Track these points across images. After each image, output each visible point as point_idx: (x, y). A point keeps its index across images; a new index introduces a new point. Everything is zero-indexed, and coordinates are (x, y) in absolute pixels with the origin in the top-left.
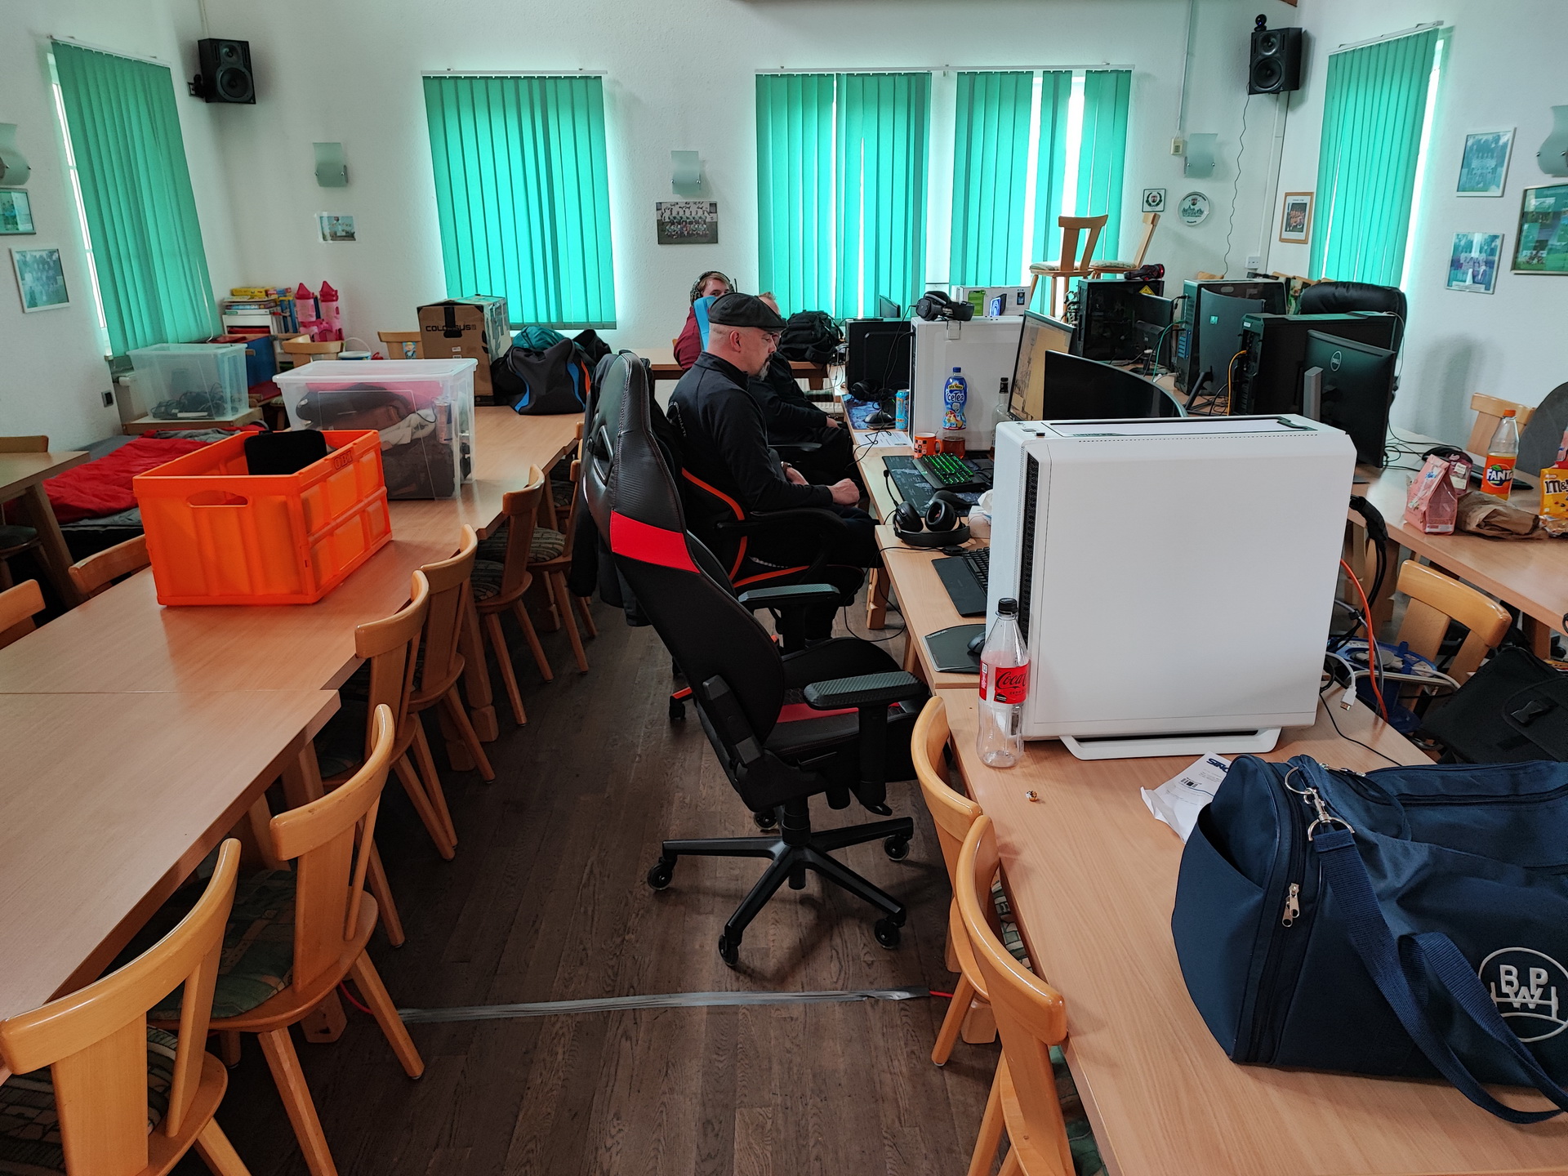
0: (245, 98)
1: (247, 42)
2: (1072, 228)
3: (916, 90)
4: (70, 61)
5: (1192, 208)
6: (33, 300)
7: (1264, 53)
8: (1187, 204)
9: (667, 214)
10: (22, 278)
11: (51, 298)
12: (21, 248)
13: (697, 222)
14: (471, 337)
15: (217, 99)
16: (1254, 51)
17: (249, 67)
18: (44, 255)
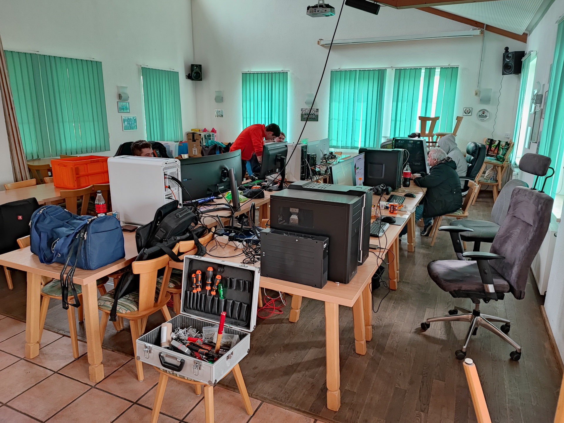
0: (199, 79)
1: (201, 65)
2: (423, 120)
3: (381, 74)
4: (146, 72)
5: (483, 115)
6: (126, 128)
7: (507, 60)
8: (481, 113)
9: (304, 112)
10: (124, 123)
11: (132, 128)
12: (125, 116)
13: (312, 115)
14: (198, 142)
15: (193, 80)
16: (504, 60)
17: (201, 71)
18: (132, 118)
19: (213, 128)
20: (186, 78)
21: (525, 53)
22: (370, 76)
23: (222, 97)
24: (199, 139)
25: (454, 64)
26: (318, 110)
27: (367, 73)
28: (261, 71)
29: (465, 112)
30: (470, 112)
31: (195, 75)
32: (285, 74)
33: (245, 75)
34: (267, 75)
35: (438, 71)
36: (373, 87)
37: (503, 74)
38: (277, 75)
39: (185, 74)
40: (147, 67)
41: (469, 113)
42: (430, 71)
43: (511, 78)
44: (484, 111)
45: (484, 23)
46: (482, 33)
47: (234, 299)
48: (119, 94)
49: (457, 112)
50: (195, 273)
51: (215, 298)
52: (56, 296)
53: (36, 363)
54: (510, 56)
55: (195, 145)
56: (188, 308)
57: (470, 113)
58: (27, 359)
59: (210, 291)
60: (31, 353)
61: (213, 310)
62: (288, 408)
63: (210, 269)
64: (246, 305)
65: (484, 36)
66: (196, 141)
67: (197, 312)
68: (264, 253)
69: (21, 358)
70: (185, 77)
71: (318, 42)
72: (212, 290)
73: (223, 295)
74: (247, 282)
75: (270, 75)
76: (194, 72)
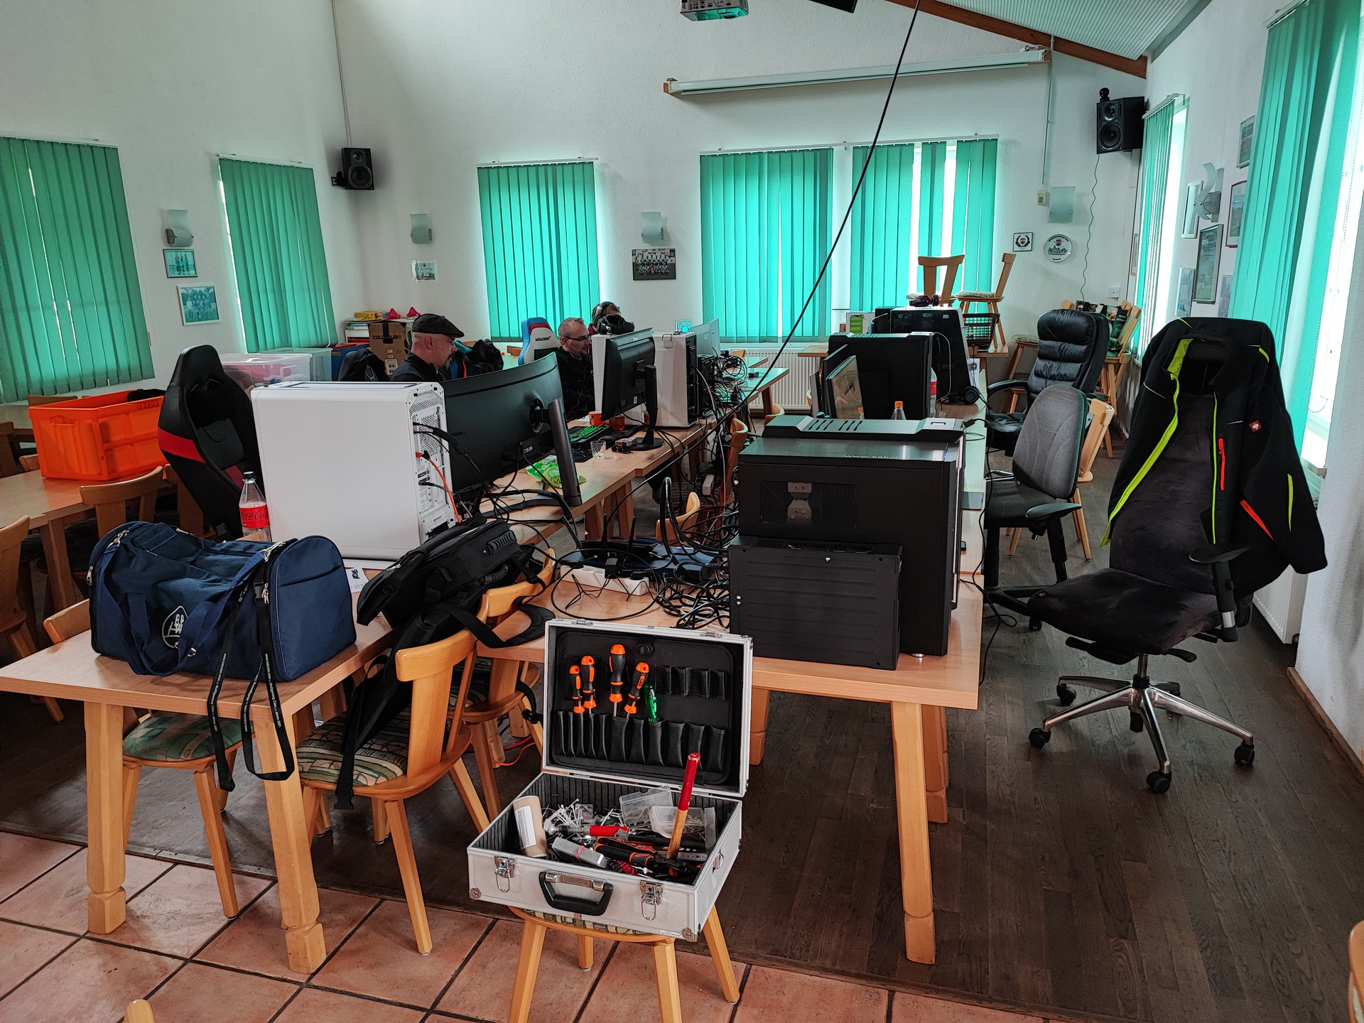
0: (367, 186)
2: (929, 265)
3: (821, 160)
4: (231, 169)
5: (1057, 247)
6: (191, 317)
7: (1107, 119)
8: (1053, 244)
9: (640, 258)
10: (185, 304)
11: (206, 317)
12: (185, 285)
13: (661, 264)
14: (399, 343)
15: (350, 188)
16: (1099, 118)
17: (370, 166)
18: (203, 290)
19: (412, 308)
20: (333, 185)
21: (1146, 101)
22: (794, 167)
23: (430, 230)
24: (402, 335)
25: (986, 133)
26: (673, 251)
27: (786, 160)
28: (526, 162)
29: (1017, 243)
30: (1028, 242)
31: (355, 175)
32: (587, 166)
33: (484, 171)
34: (541, 170)
35: (951, 150)
36: (805, 192)
37: (1099, 151)
38: (568, 170)
39: (330, 170)
40: (234, 158)
41: (1026, 245)
42: (934, 151)
43: (1117, 160)
44: (1059, 239)
45: (1052, 33)
46: (1047, 56)
47: (687, 720)
48: (167, 231)
49: (1002, 244)
50: (578, 663)
51: (637, 721)
52: (169, 759)
53: (124, 942)
54: (1114, 110)
55: (391, 351)
56: (562, 754)
57: (1029, 247)
58: (96, 937)
59: (621, 706)
60: (107, 918)
61: (634, 752)
62: (817, 973)
63: (619, 650)
64: (723, 732)
65: (1050, 65)
66: (394, 340)
67: (587, 762)
68: (739, 598)
69: (79, 936)
70: (329, 181)
71: (666, 85)
72: (626, 700)
73: (656, 713)
74: (721, 675)
75: (549, 169)
76: (352, 167)
